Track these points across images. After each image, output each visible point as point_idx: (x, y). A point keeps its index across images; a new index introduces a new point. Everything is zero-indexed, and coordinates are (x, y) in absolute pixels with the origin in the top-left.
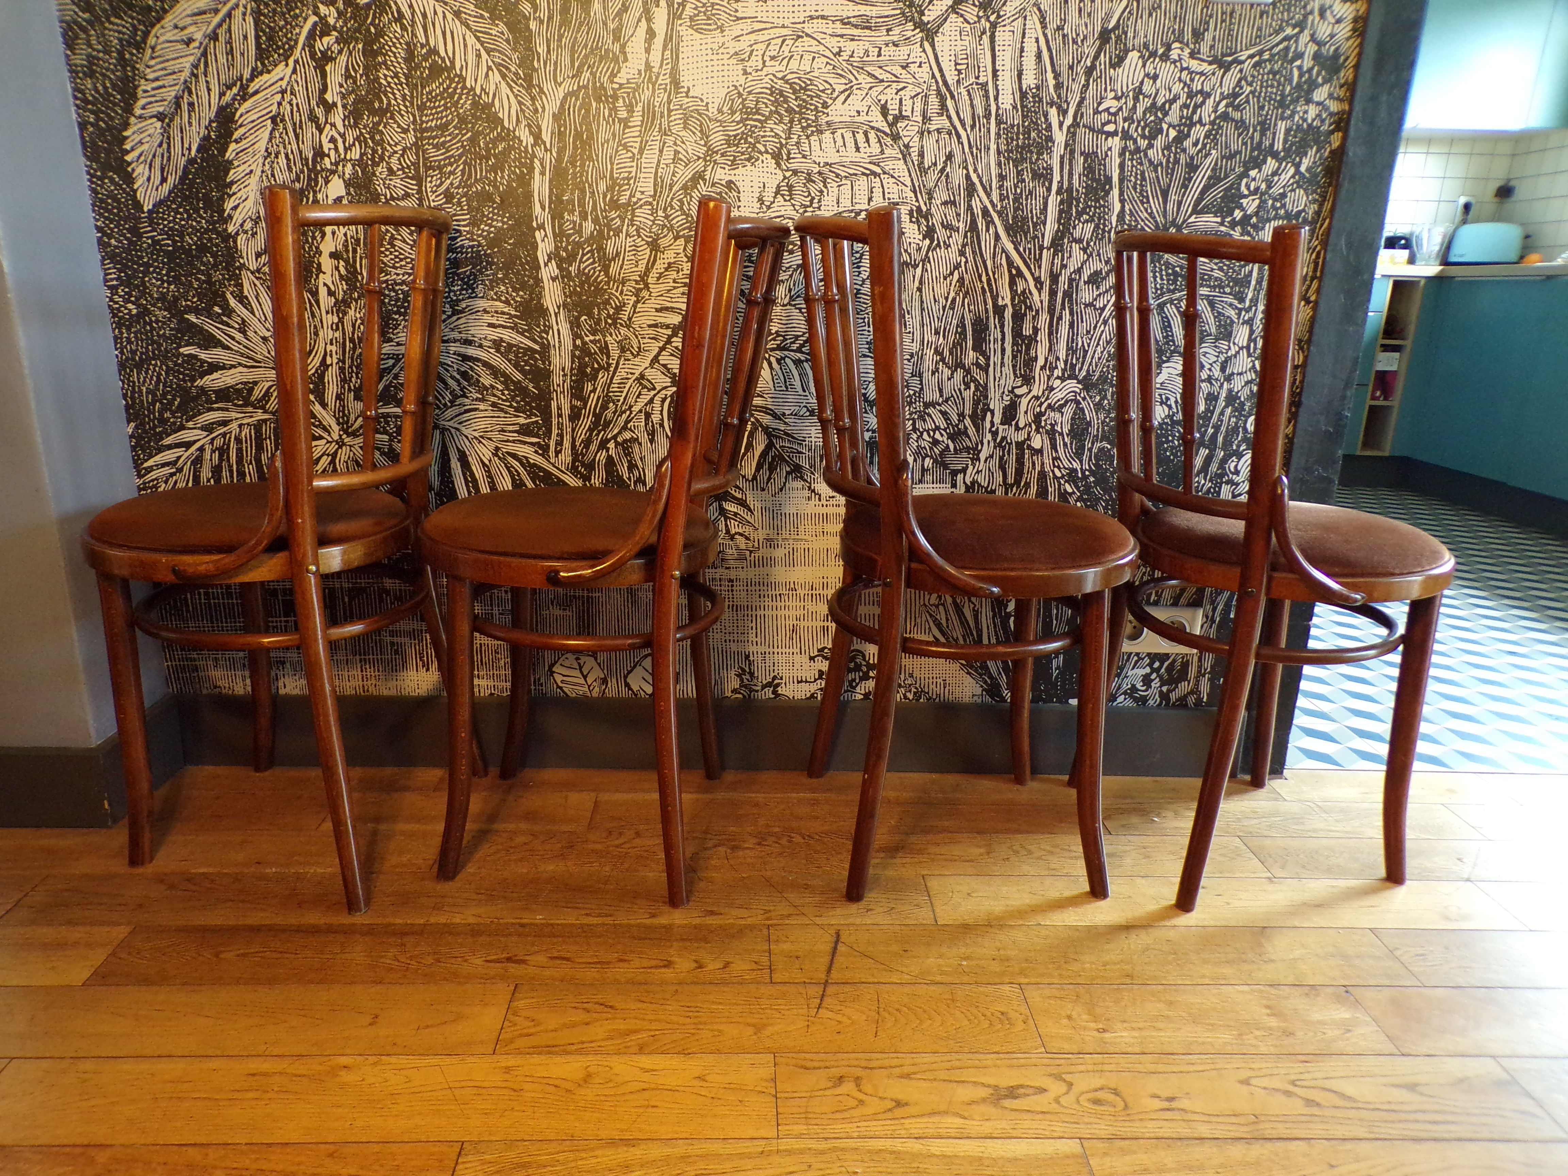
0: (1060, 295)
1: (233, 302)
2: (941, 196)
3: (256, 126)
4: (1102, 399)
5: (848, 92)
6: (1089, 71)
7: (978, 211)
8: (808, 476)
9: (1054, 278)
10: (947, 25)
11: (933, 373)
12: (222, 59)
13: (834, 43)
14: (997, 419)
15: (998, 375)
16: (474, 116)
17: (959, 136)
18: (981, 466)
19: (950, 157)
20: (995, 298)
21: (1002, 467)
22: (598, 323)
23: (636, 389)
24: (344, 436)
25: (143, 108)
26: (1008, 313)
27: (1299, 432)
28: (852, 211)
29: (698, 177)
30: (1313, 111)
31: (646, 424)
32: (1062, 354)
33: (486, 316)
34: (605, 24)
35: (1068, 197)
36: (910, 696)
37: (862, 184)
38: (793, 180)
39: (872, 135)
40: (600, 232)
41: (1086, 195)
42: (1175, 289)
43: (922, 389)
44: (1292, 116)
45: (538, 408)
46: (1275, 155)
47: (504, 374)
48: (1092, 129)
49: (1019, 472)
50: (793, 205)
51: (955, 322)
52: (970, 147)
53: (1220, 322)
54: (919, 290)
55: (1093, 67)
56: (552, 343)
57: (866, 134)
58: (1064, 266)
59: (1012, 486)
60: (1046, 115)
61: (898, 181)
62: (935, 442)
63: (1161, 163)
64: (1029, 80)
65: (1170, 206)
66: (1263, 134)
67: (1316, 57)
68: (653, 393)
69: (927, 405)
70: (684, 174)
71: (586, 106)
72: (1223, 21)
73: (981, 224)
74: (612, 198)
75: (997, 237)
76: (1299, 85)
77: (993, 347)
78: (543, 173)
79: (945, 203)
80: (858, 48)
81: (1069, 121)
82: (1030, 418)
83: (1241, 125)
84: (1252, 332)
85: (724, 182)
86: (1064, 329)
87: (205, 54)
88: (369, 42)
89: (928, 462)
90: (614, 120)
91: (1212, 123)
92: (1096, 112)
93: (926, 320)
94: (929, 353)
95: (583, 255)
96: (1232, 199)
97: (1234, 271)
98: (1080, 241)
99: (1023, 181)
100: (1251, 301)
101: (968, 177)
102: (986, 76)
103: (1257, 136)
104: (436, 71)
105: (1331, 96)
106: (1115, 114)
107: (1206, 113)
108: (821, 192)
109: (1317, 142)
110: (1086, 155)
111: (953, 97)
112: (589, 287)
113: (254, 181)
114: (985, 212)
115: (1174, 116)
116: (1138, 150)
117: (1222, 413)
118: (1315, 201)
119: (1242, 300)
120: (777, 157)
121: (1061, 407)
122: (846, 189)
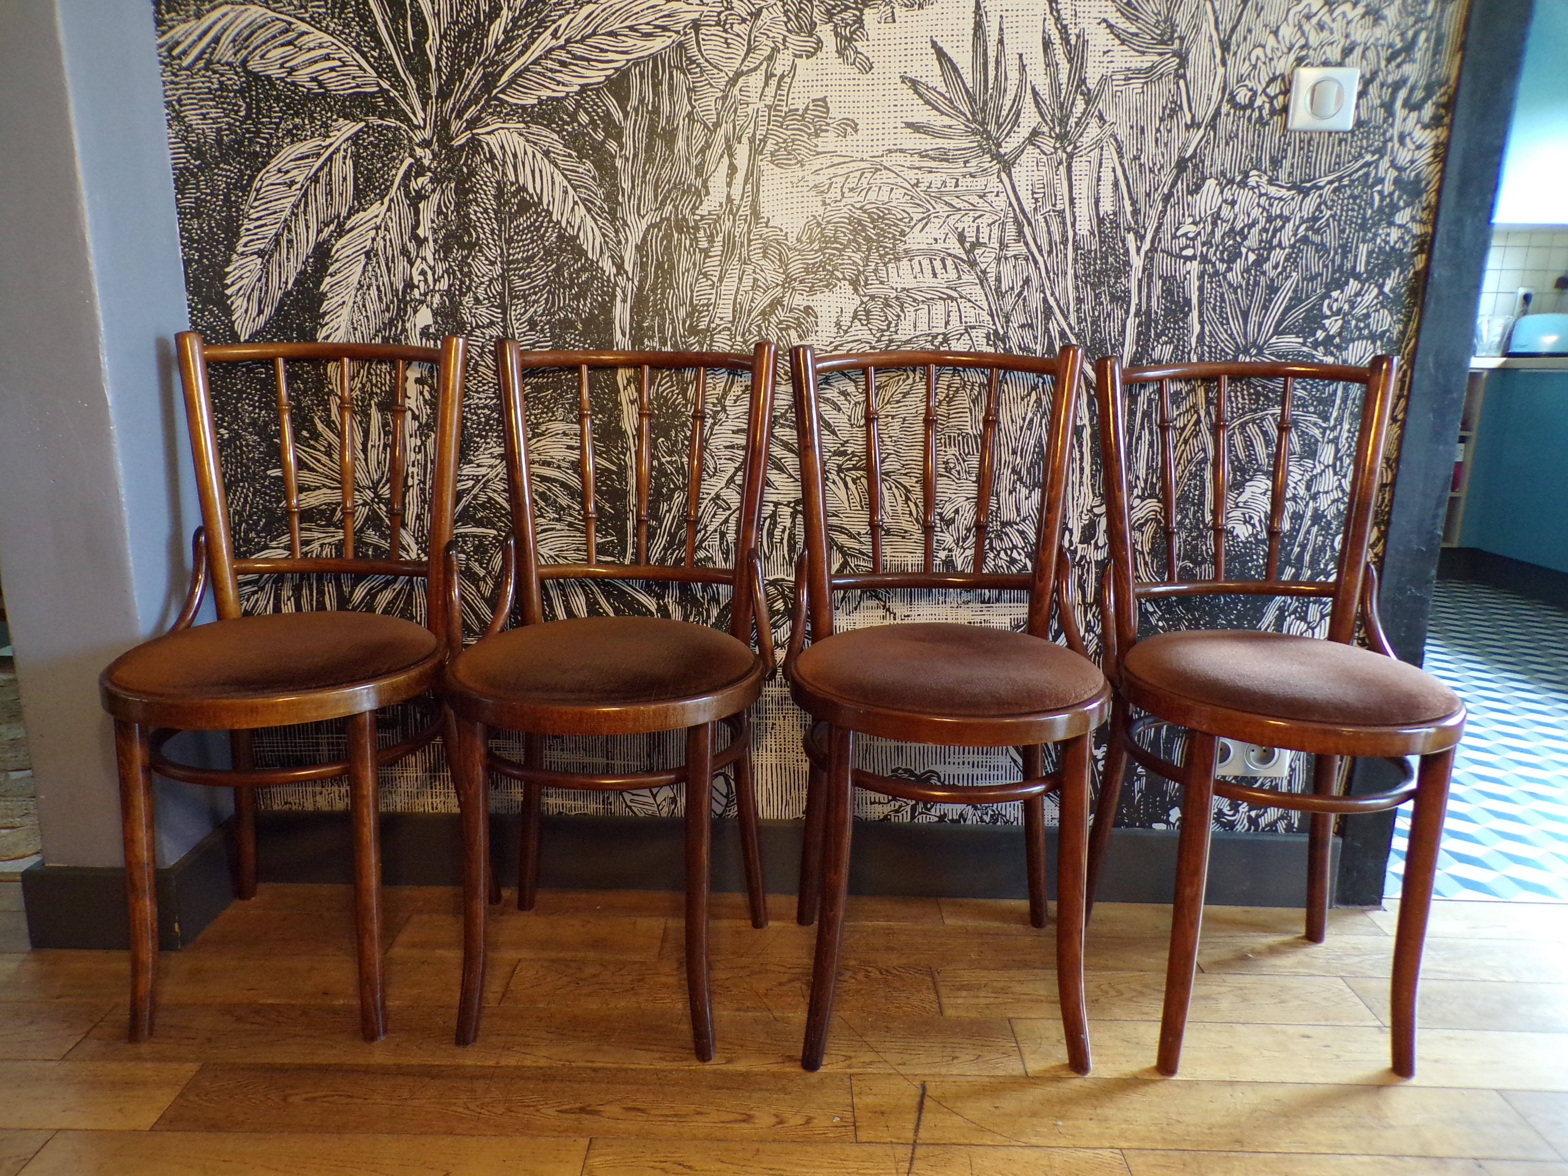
0: (1139, 415)
1: (320, 426)
2: (1018, 319)
3: (351, 260)
4: (1184, 518)
5: (926, 220)
6: (1167, 198)
7: (1055, 334)
8: (883, 595)
9: (1133, 398)
10: (1024, 157)
11: (1011, 493)
12: (321, 199)
13: (911, 175)
14: (1076, 538)
15: (1076, 494)
16: (559, 248)
17: (1036, 262)
19: (1027, 281)
21: (1082, 586)
22: (675, 444)
23: (711, 509)
24: (422, 555)
25: (245, 245)
26: (1087, 433)
27: (1390, 552)
28: (928, 335)
29: (777, 303)
30: (1395, 234)
31: (721, 543)
32: (1142, 473)
33: (565, 439)
34: (688, 160)
35: (1146, 319)
36: (987, 819)
37: (939, 308)
38: (871, 304)
39: (949, 262)
41: (1165, 317)
42: (1257, 409)
43: (999, 508)
44: (1374, 239)
45: (613, 527)
46: (1357, 277)
48: (1171, 254)
49: (1099, 591)
50: (870, 330)
51: (1032, 442)
52: (1047, 272)
53: (1304, 440)
55: (1170, 195)
56: (629, 464)
57: (943, 260)
59: (1091, 605)
60: (1123, 241)
61: (975, 305)
62: (1013, 561)
63: (1241, 286)
64: (1107, 206)
65: (1250, 327)
66: (1344, 256)
67: (1397, 182)
68: (728, 513)
69: (1004, 524)
70: (762, 301)
71: (668, 236)
72: (1301, 149)
73: (1058, 346)
74: (691, 324)
76: (1380, 208)
78: (624, 301)
79: (1022, 326)
80: (936, 180)
81: (1146, 246)
83: (1321, 248)
84: (1337, 450)
85: (802, 308)
86: (1144, 449)
87: (305, 195)
88: (460, 183)
90: (694, 251)
91: (1292, 246)
92: (1174, 237)
93: (1003, 440)
94: (1006, 473)
95: (662, 379)
96: (1314, 319)
97: (1318, 390)
98: (1159, 362)
99: (1101, 303)
100: (1336, 420)
101: (1045, 300)
102: (1063, 204)
103: (1338, 259)
104: (524, 207)
105: (1413, 219)
106: (1193, 239)
107: (1286, 236)
108: (898, 316)
109: (1400, 264)
110: (1164, 279)
111: (1030, 224)
112: (667, 410)
113: (345, 312)
114: (1063, 335)
115: (1253, 240)
116: (1216, 273)
117: (1308, 532)
118: (1399, 321)
119: (1326, 419)
120: (854, 284)
121: (1142, 525)
122: (923, 313)
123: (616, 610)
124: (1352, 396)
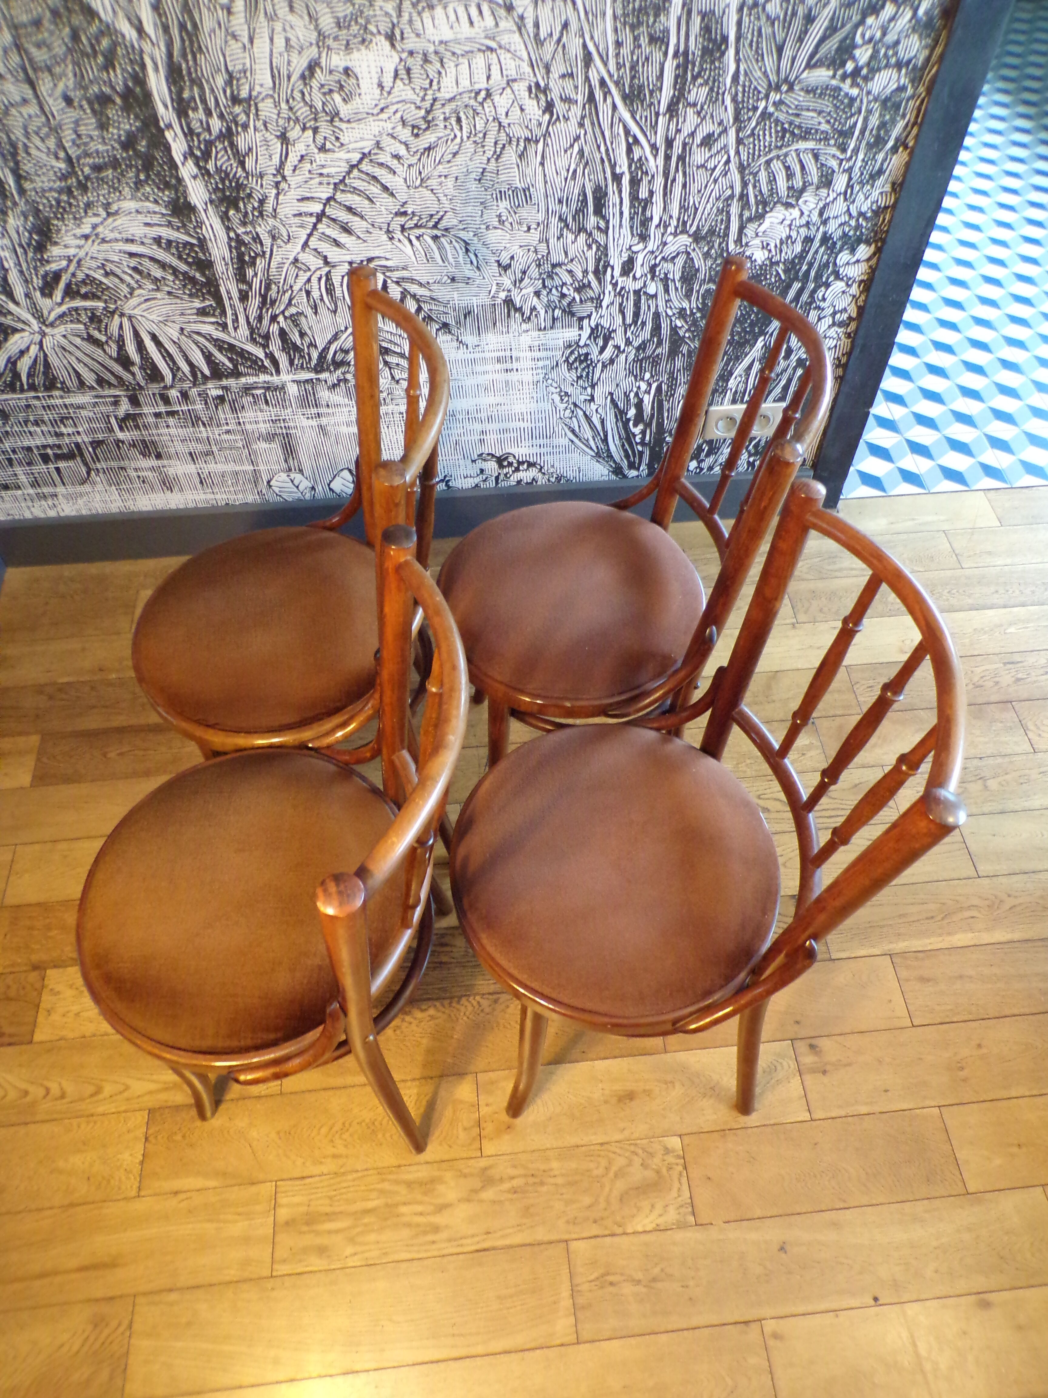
0: (674, 159)
2: (558, 68)
4: (710, 249)
7: (595, 82)
8: (454, 330)
9: (669, 143)
11: (558, 238)
14: (617, 272)
15: (617, 236)
17: (574, 3)
18: (604, 311)
19: (565, 26)
20: (613, 167)
21: (622, 312)
22: (246, 216)
23: (293, 271)
24: (44, 328)
26: (626, 180)
27: (881, 265)
28: (471, 91)
29: (314, 65)
31: (308, 301)
32: (675, 213)
33: (139, 217)
35: (684, 57)
36: (553, 480)
37: (479, 61)
38: (410, 61)
39: (485, 8)
40: (229, 129)
41: (702, 57)
42: (782, 145)
43: (549, 253)
45: (209, 292)
47: (171, 267)
49: (636, 314)
50: (414, 89)
51: (576, 192)
52: (586, 13)
53: (822, 171)
54: (542, 164)
56: (207, 237)
57: (479, 7)
58: (678, 131)
59: (630, 325)
61: (515, 56)
62: (563, 296)
63: (778, 17)
65: (785, 63)
68: (309, 274)
69: (554, 266)
70: (300, 64)
73: (598, 94)
74: (232, 92)
75: (614, 107)
77: (611, 211)
78: (156, 69)
79: (563, 76)
82: (646, 269)
84: (850, 179)
85: (341, 70)
86: (677, 190)
89: (558, 313)
90: (215, 7)
93: (550, 191)
94: (554, 221)
95: (217, 153)
96: (846, 50)
97: (840, 123)
98: (695, 105)
99: (640, 46)
100: (853, 151)
101: (585, 46)
108: (440, 73)
110: (704, 15)
112: (230, 183)
114: (603, 83)
116: (756, 4)
117: (816, 252)
118: (927, 46)
119: (844, 150)
120: (391, 38)
121: (674, 258)
122: (464, 68)
123: (230, 360)
124: (870, 127)
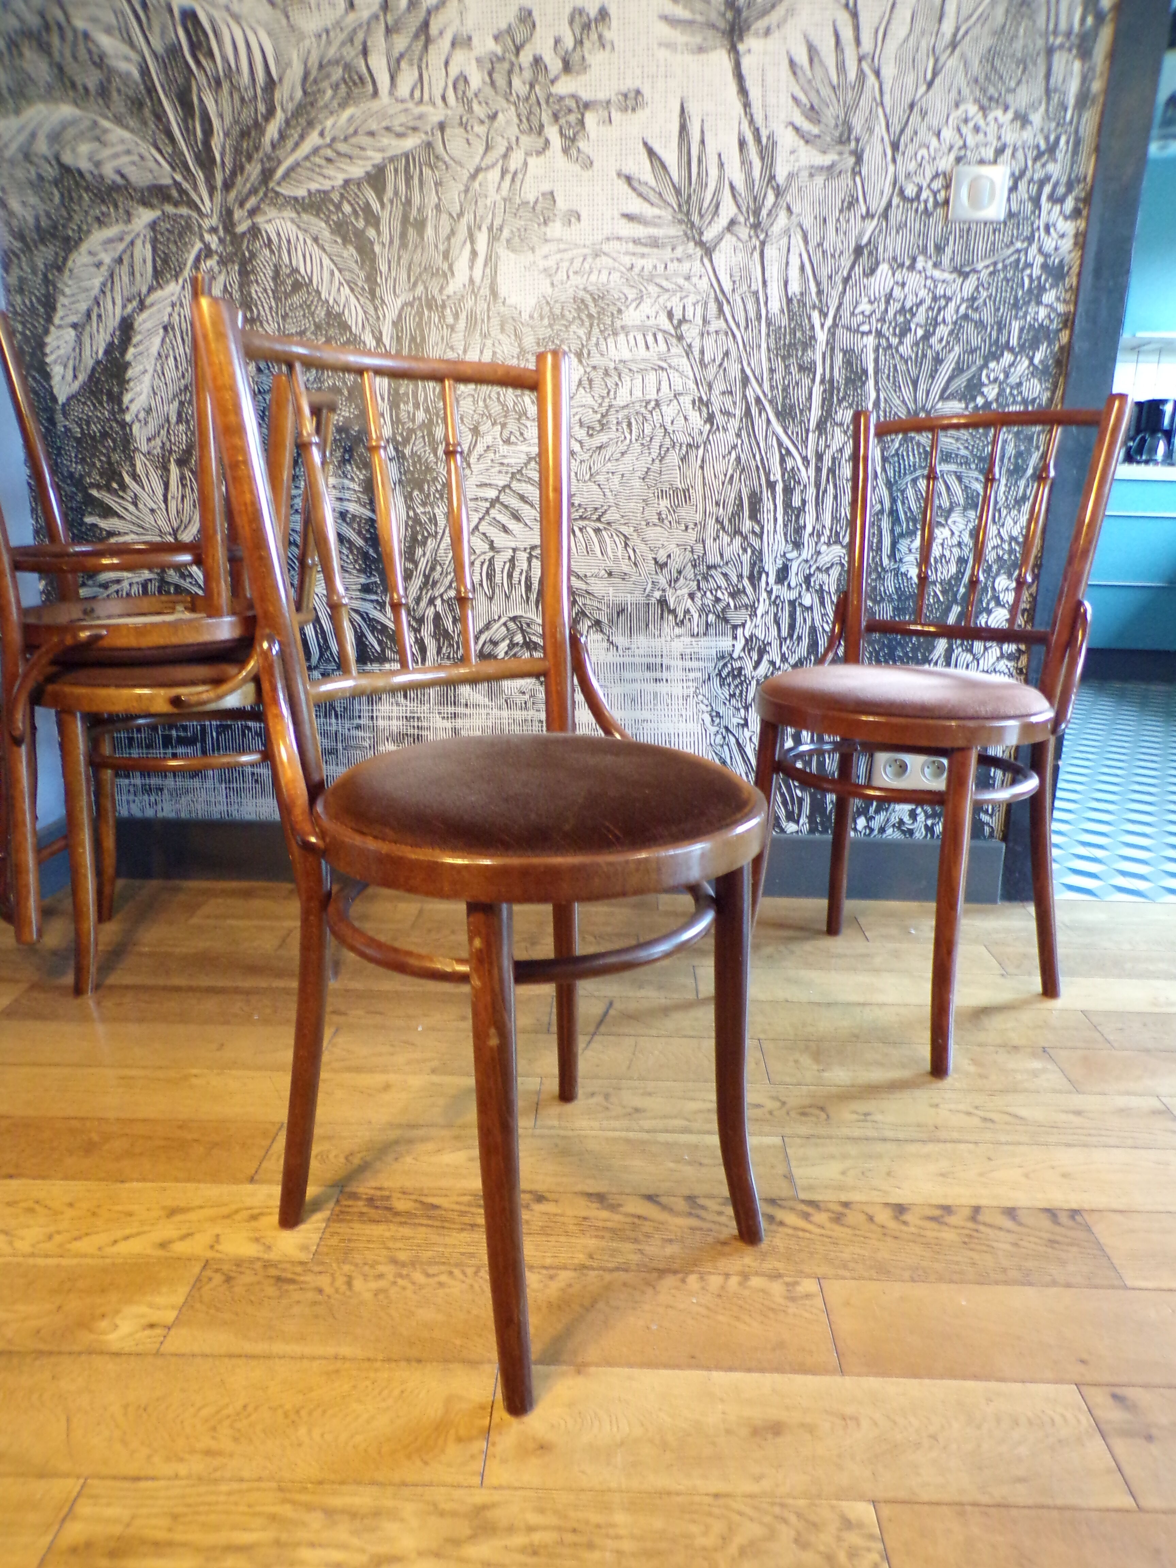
0: (825, 472)
1: (127, 479)
2: (719, 386)
3: (150, 333)
5: (640, 299)
6: (846, 280)
7: (752, 400)
8: (606, 629)
9: (819, 457)
10: (723, 244)
11: (715, 540)
12: (126, 279)
13: (627, 260)
14: (772, 579)
15: (771, 541)
16: (328, 324)
17: (734, 336)
18: (758, 620)
19: (727, 354)
20: (767, 475)
21: (777, 623)
22: (427, 497)
25: (62, 318)
26: (779, 488)
28: (643, 401)
30: (1042, 312)
32: (828, 524)
34: (436, 246)
35: (829, 384)
37: (652, 377)
38: (593, 374)
39: (660, 337)
40: (431, 421)
41: (846, 385)
43: (705, 554)
44: (1025, 317)
45: (377, 570)
46: (1011, 350)
47: (349, 541)
48: (849, 329)
49: (792, 627)
50: (593, 397)
51: (733, 495)
52: (744, 346)
53: (967, 495)
54: (702, 468)
55: (849, 277)
57: (655, 335)
58: (827, 446)
59: (786, 639)
60: (809, 318)
61: (682, 374)
62: (718, 600)
63: (911, 358)
64: (795, 288)
65: (920, 394)
66: (1000, 330)
67: (1044, 266)
69: (709, 567)
71: (420, 314)
72: (961, 237)
73: (754, 410)
75: (768, 421)
76: (1030, 290)
77: (766, 517)
79: (724, 393)
80: (648, 263)
81: (829, 322)
82: (801, 578)
83: (980, 325)
84: (996, 503)
86: (829, 501)
87: (112, 275)
88: (243, 264)
89: (711, 618)
90: (443, 326)
91: (955, 323)
92: (853, 314)
93: (708, 493)
94: (711, 523)
95: (416, 440)
96: (974, 387)
98: (841, 424)
99: (791, 373)
101: (743, 370)
102: (757, 285)
103: (994, 334)
104: (297, 286)
105: (1058, 299)
106: (869, 317)
107: (949, 314)
108: (617, 385)
109: (1047, 337)
110: (845, 352)
111: (728, 302)
112: (421, 466)
113: (147, 378)
114: (758, 400)
115: (921, 316)
116: (890, 346)
118: (1047, 389)
120: (579, 355)
121: (828, 569)
122: (638, 382)
123: (380, 642)
124: (1007, 456)
